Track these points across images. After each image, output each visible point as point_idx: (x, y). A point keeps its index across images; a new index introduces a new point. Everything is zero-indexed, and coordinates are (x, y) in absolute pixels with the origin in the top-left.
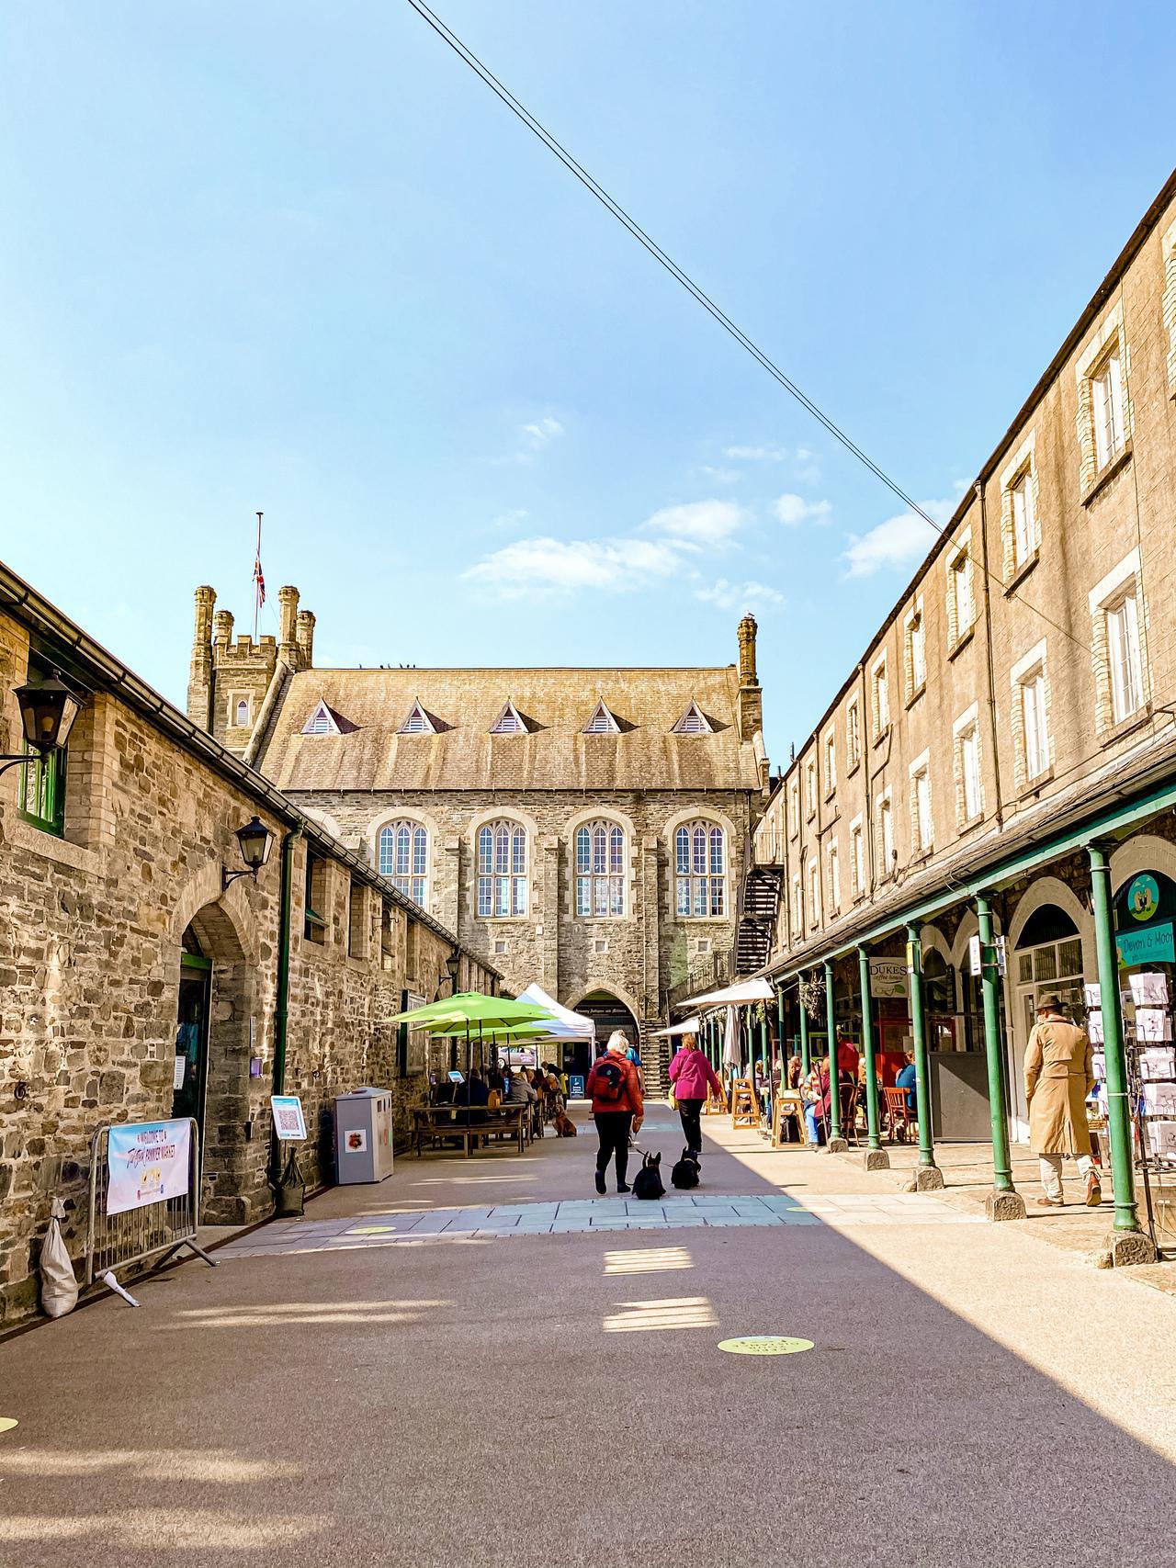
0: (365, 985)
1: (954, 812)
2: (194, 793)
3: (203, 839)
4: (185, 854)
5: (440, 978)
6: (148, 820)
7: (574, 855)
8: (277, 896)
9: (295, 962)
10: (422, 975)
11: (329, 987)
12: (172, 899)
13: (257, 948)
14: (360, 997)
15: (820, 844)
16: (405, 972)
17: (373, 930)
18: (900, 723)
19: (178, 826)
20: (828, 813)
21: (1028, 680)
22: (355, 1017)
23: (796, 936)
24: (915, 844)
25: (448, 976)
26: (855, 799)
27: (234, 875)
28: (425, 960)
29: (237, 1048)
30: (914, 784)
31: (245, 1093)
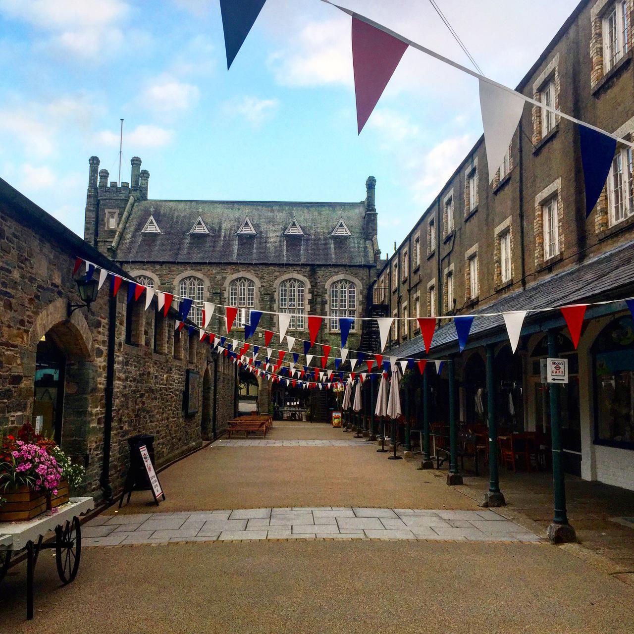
0: (164, 368)
1: (493, 279)
2: (47, 256)
3: (53, 284)
4: (39, 294)
5: (208, 361)
6: (10, 272)
7: (279, 298)
8: (107, 319)
9: (119, 358)
10: (198, 360)
11: (141, 371)
12: (29, 322)
13: (93, 351)
14: (161, 375)
15: (410, 295)
16: (188, 359)
17: (169, 338)
18: (460, 229)
19: (33, 276)
20: (415, 279)
21: (546, 203)
22: (158, 386)
23: (394, 342)
24: (466, 296)
25: (212, 360)
26: (432, 271)
27: (76, 307)
28: (200, 353)
29: (81, 410)
30: (468, 263)
31: (85, 437)
